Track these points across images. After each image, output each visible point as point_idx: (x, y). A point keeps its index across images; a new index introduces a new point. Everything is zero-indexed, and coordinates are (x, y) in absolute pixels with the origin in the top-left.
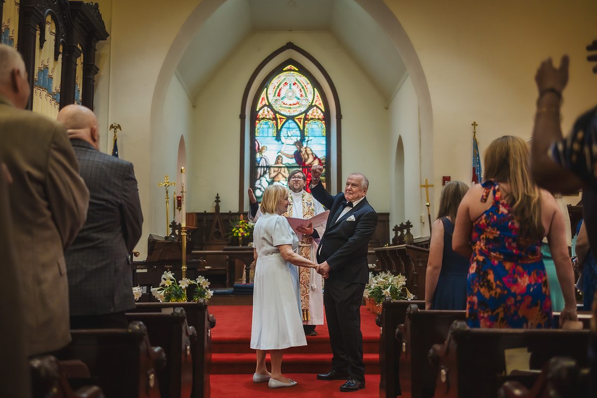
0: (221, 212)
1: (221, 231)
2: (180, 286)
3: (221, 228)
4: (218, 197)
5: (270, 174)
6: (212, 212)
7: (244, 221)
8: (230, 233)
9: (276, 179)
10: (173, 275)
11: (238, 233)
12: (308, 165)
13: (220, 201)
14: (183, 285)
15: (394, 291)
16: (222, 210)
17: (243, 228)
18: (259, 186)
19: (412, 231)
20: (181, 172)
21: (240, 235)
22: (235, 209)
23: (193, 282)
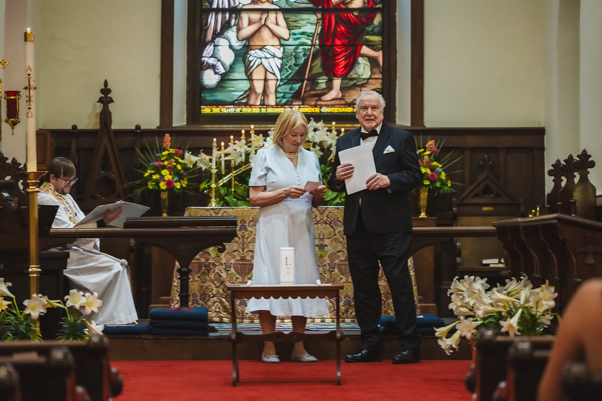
0: (114, 127)
1: (114, 176)
2: (27, 312)
3: (114, 169)
4: (106, 91)
5: (239, 30)
6: (91, 128)
7: (172, 151)
8: (138, 182)
9: (256, 42)
10: (9, 288)
11: (157, 182)
12: (338, 5)
13: (111, 101)
14: (33, 309)
15: (529, 323)
16: (117, 124)
17: (173, 170)
18: (212, 61)
19: (593, 176)
20: (26, 40)
21: (163, 186)
22: (151, 120)
23: (55, 303)
